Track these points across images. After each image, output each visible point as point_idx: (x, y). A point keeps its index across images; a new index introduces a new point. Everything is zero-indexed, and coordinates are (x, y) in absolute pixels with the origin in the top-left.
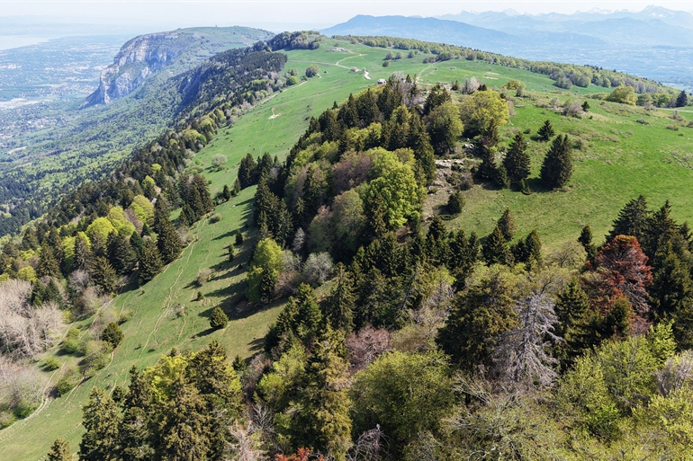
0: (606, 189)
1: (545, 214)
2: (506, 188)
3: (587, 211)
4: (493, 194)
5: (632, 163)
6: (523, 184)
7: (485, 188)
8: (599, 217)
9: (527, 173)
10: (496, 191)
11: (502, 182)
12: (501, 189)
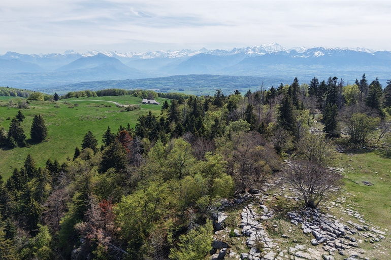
0: (65, 136)
1: (44, 153)
2: (16, 147)
3: (62, 146)
4: (10, 152)
5: (68, 123)
6: (25, 142)
7: (4, 150)
8: (70, 147)
9: (24, 137)
10: (11, 150)
11: (13, 144)
12: (13, 148)
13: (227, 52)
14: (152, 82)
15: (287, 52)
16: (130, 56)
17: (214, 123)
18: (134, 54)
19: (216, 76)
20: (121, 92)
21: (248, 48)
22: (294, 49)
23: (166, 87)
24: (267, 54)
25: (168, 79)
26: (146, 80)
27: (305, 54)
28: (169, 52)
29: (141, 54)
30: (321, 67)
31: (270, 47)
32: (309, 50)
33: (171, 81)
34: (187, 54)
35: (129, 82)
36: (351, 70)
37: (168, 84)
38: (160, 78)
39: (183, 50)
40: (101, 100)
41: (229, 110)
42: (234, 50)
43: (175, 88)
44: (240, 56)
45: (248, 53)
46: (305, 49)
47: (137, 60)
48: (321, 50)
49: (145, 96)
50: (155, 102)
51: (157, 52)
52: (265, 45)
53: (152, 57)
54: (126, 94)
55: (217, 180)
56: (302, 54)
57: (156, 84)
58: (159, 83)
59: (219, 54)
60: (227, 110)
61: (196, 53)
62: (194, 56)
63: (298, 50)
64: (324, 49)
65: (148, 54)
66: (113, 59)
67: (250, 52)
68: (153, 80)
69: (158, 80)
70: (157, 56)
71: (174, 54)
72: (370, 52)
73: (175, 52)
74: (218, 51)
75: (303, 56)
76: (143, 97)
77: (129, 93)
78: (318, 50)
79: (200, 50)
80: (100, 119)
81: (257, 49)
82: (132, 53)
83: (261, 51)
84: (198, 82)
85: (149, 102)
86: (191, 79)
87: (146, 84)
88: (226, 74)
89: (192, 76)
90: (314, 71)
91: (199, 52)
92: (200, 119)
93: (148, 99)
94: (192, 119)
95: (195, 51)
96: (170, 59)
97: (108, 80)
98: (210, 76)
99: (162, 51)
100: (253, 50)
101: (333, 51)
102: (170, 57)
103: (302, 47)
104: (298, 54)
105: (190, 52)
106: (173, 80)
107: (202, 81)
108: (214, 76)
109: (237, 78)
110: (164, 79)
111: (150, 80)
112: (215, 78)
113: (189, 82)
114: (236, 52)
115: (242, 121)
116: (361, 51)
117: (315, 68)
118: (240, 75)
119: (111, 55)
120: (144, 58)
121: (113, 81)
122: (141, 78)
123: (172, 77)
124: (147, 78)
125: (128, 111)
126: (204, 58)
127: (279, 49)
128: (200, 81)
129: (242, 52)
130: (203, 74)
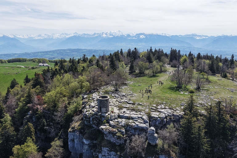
13: (90, 35)
14: (43, 54)
15: (125, 35)
16: (26, 37)
17: (82, 69)
18: (29, 36)
19: (84, 49)
20: (24, 60)
21: (103, 33)
22: (129, 34)
23: (52, 57)
24: (114, 37)
25: (53, 51)
26: (38, 52)
27: (135, 37)
28: (53, 35)
29: (35, 36)
30: (144, 44)
31: (116, 32)
32: (137, 34)
33: (55, 53)
34: (65, 36)
35: (26, 54)
36: (159, 46)
37: (54, 55)
38: (48, 51)
39: (62, 34)
40: (11, 64)
41: (90, 63)
42: (95, 34)
43: (58, 57)
44: (98, 37)
45: (103, 36)
46: (135, 34)
47: (31, 40)
48: (144, 35)
49: (41, 62)
50: (47, 65)
51: (45, 35)
52: (113, 31)
53: (42, 38)
54: (27, 61)
55: (83, 84)
56: (133, 37)
57: (45, 55)
58: (47, 54)
59: (86, 36)
60: (89, 63)
61: (71, 35)
62: (70, 37)
63: (131, 35)
64: (145, 34)
65: (39, 36)
66: (15, 39)
67: (104, 35)
68: (43, 52)
69: (46, 53)
70: (45, 37)
71: (57, 36)
72: (169, 36)
73: (57, 35)
74: (85, 34)
75: (134, 38)
76: (39, 62)
77: (29, 60)
78: (142, 35)
79: (73, 34)
80: (17, 74)
81: (108, 34)
82: (27, 35)
83: (110, 35)
84: (74, 53)
85: (43, 65)
86: (69, 52)
87: (39, 55)
88: (91, 49)
89: (69, 50)
90: (140, 46)
91: (73, 35)
92: (76, 67)
93: (43, 63)
94: (72, 67)
95: (70, 34)
96: (54, 39)
97: (11, 53)
98: (81, 50)
99: (48, 34)
100: (106, 34)
101: (149, 35)
102: (54, 38)
103: (133, 33)
104: (131, 37)
105: (67, 35)
106: (57, 52)
107: (76, 53)
108: (83, 50)
109: (98, 51)
110: (50, 52)
111: (41, 53)
112: (84, 51)
113: (68, 54)
114: (96, 35)
115: (94, 66)
116: (164, 35)
117: (141, 45)
118: (99, 49)
119: (13, 37)
120: (36, 38)
121: (15, 54)
122: (35, 52)
123: (56, 50)
124: (39, 51)
125: (33, 69)
126: (76, 38)
127: (120, 34)
128: (75, 53)
129: (100, 36)
130: (76, 48)
